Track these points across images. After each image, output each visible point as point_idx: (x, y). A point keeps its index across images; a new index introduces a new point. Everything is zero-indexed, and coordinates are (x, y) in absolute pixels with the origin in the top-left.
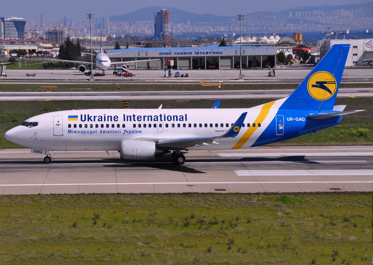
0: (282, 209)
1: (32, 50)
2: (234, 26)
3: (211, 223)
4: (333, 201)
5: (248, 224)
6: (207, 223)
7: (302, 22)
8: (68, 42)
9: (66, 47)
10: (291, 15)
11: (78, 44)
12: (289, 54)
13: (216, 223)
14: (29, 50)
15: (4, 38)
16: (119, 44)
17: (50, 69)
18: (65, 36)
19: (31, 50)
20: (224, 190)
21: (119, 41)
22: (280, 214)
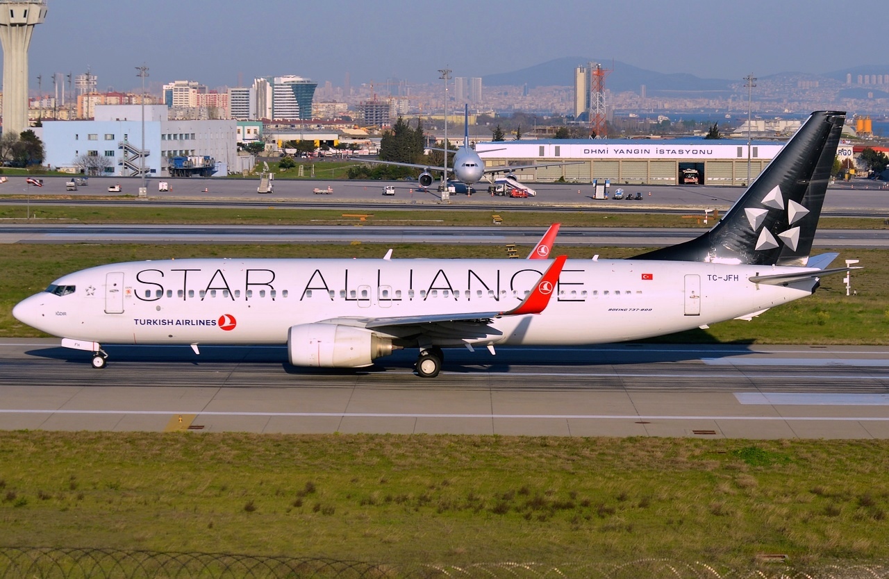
0: (736, 476)
1: (327, 141)
2: (734, 99)
3: (558, 506)
4: (863, 459)
5: (642, 509)
6: (550, 505)
7: (870, 95)
8: (400, 127)
9: (395, 136)
10: (849, 81)
11: (420, 130)
12: (846, 160)
13: (569, 506)
14: (321, 142)
15: (273, 117)
16: (502, 130)
17: (361, 179)
18: (393, 113)
19: (325, 142)
20: (713, 433)
21: (501, 125)
22: (726, 487)
